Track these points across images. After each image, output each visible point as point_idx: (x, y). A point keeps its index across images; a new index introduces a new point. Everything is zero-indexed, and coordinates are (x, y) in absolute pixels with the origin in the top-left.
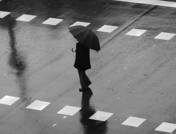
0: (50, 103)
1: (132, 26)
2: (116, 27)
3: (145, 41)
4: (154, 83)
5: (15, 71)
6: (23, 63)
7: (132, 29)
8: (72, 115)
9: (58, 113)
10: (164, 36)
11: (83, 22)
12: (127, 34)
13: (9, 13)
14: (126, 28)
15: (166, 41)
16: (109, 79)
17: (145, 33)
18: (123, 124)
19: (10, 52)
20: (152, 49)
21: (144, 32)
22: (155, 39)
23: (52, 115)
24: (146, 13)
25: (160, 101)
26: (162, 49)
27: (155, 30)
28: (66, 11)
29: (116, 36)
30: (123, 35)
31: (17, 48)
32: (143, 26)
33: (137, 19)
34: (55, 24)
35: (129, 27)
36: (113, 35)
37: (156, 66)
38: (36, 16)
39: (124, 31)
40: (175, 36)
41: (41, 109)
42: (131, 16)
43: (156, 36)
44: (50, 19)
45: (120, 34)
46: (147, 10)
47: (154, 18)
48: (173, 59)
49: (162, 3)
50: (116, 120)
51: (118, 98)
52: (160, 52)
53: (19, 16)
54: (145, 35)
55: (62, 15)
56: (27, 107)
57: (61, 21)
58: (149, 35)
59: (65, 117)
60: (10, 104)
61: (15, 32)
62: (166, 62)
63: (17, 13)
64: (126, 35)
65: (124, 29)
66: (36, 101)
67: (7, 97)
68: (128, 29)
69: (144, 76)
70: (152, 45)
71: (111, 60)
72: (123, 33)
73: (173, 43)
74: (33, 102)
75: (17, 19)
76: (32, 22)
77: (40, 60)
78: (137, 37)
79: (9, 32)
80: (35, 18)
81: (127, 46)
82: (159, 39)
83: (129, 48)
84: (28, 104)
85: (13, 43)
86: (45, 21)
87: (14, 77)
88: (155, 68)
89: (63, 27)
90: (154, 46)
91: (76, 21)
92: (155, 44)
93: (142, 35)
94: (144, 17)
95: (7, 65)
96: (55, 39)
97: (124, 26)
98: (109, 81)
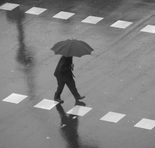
1: (147, 22)
2: (130, 23)
5: (23, 67)
6: (31, 59)
7: (147, 25)
8: (82, 115)
9: (68, 113)
11: (96, 16)
12: (142, 30)
13: (19, 5)
14: (142, 24)
16: (122, 78)
18: (135, 126)
19: (18, 47)
28: (78, 5)
29: (130, 32)
30: (138, 31)
31: (25, 43)
33: (153, 15)
34: (66, 18)
35: (144, 23)
36: (127, 31)
38: (46, 9)
41: (49, 109)
42: (146, 12)
44: (62, 12)
45: (135, 30)
50: (128, 121)
51: (131, 99)
53: (29, 9)
55: (74, 8)
56: (35, 106)
57: (73, 15)
60: (17, 103)
61: (24, 26)
63: (27, 6)
64: (141, 32)
65: (139, 25)
66: (45, 100)
67: (13, 95)
71: (125, 58)
72: (138, 29)
74: (41, 100)
75: (27, 12)
76: (42, 16)
77: (49, 56)
78: (153, 33)
79: (17, 26)
80: (45, 11)
81: (142, 43)
83: (143, 45)
84: (36, 103)
85: (21, 38)
86: (55, 14)
87: (22, 74)
89: (74, 22)
91: (88, 16)
95: (15, 61)
96: (66, 34)
97: (139, 22)
98: (121, 81)
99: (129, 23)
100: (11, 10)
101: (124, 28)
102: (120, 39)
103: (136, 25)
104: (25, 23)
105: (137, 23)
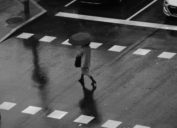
0: (67, 113)
1: (138, 46)
3: (150, 59)
4: (157, 96)
5: (38, 85)
6: (45, 78)
7: (138, 49)
8: (87, 123)
9: (75, 121)
10: (166, 55)
12: (134, 53)
13: (33, 34)
15: (167, 59)
16: (119, 92)
17: (150, 52)
19: (33, 68)
20: (156, 66)
21: (148, 52)
22: (158, 58)
23: (69, 123)
24: (151, 35)
25: (162, 112)
26: (164, 67)
27: (158, 50)
29: (124, 55)
30: (131, 54)
31: (39, 65)
32: (147, 47)
33: (143, 41)
35: (136, 47)
36: (122, 54)
37: (159, 81)
38: (56, 38)
39: (132, 51)
40: (175, 55)
41: (60, 118)
42: (137, 38)
43: (159, 55)
45: (128, 53)
46: (151, 33)
47: (158, 40)
48: (174, 75)
49: (164, 27)
51: (126, 109)
52: (162, 69)
53: (42, 37)
54: (149, 54)
56: (48, 116)
58: (153, 54)
59: (80, 125)
60: (33, 114)
61: (38, 51)
62: (168, 78)
63: (40, 35)
64: (133, 54)
65: (132, 49)
66: (56, 111)
67: (30, 107)
68: (135, 49)
69: (149, 90)
70: (155, 63)
71: (120, 75)
72: (130, 52)
73: (174, 61)
74: (53, 111)
75: (39, 40)
76: (53, 43)
77: (59, 75)
78: (142, 55)
79: (33, 51)
80: (55, 39)
81: (134, 63)
82: (161, 58)
83: (135, 65)
84: (49, 113)
86: (64, 41)
87: (37, 90)
88: (159, 82)
90: (157, 64)
92: (158, 62)
93: (147, 54)
94: (148, 39)
95: (31, 80)
96: (72, 57)
97: (132, 46)
98: (118, 94)
99: (123, 48)
100: (27, 38)
101: (119, 51)
102: (117, 60)
103: (129, 48)
104: (39, 49)
105: (130, 47)
